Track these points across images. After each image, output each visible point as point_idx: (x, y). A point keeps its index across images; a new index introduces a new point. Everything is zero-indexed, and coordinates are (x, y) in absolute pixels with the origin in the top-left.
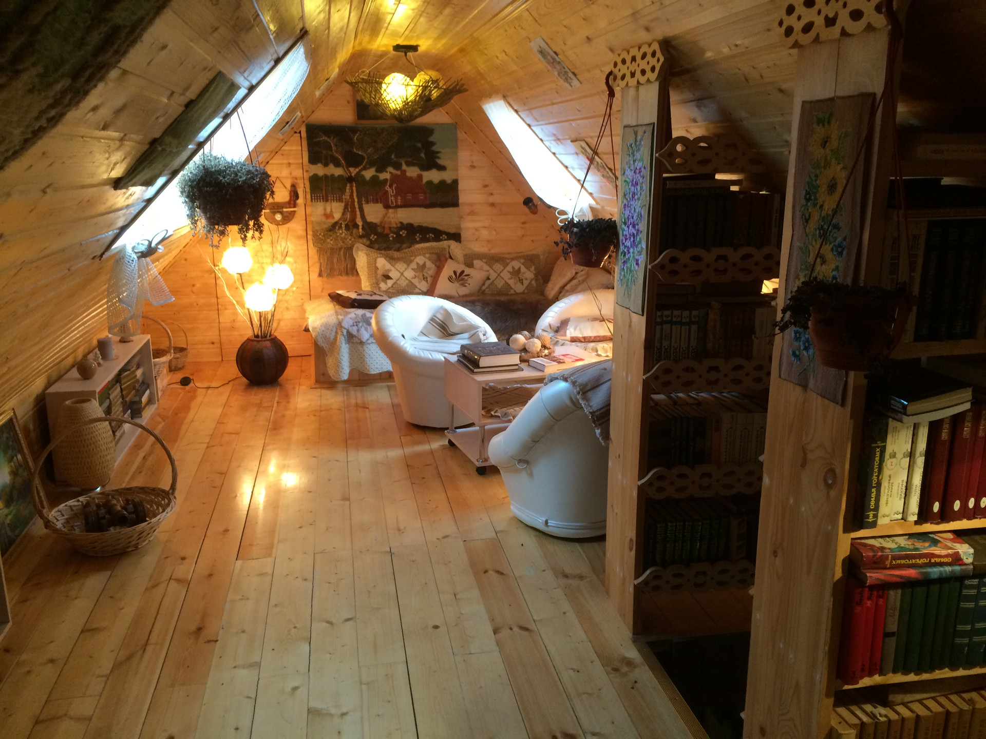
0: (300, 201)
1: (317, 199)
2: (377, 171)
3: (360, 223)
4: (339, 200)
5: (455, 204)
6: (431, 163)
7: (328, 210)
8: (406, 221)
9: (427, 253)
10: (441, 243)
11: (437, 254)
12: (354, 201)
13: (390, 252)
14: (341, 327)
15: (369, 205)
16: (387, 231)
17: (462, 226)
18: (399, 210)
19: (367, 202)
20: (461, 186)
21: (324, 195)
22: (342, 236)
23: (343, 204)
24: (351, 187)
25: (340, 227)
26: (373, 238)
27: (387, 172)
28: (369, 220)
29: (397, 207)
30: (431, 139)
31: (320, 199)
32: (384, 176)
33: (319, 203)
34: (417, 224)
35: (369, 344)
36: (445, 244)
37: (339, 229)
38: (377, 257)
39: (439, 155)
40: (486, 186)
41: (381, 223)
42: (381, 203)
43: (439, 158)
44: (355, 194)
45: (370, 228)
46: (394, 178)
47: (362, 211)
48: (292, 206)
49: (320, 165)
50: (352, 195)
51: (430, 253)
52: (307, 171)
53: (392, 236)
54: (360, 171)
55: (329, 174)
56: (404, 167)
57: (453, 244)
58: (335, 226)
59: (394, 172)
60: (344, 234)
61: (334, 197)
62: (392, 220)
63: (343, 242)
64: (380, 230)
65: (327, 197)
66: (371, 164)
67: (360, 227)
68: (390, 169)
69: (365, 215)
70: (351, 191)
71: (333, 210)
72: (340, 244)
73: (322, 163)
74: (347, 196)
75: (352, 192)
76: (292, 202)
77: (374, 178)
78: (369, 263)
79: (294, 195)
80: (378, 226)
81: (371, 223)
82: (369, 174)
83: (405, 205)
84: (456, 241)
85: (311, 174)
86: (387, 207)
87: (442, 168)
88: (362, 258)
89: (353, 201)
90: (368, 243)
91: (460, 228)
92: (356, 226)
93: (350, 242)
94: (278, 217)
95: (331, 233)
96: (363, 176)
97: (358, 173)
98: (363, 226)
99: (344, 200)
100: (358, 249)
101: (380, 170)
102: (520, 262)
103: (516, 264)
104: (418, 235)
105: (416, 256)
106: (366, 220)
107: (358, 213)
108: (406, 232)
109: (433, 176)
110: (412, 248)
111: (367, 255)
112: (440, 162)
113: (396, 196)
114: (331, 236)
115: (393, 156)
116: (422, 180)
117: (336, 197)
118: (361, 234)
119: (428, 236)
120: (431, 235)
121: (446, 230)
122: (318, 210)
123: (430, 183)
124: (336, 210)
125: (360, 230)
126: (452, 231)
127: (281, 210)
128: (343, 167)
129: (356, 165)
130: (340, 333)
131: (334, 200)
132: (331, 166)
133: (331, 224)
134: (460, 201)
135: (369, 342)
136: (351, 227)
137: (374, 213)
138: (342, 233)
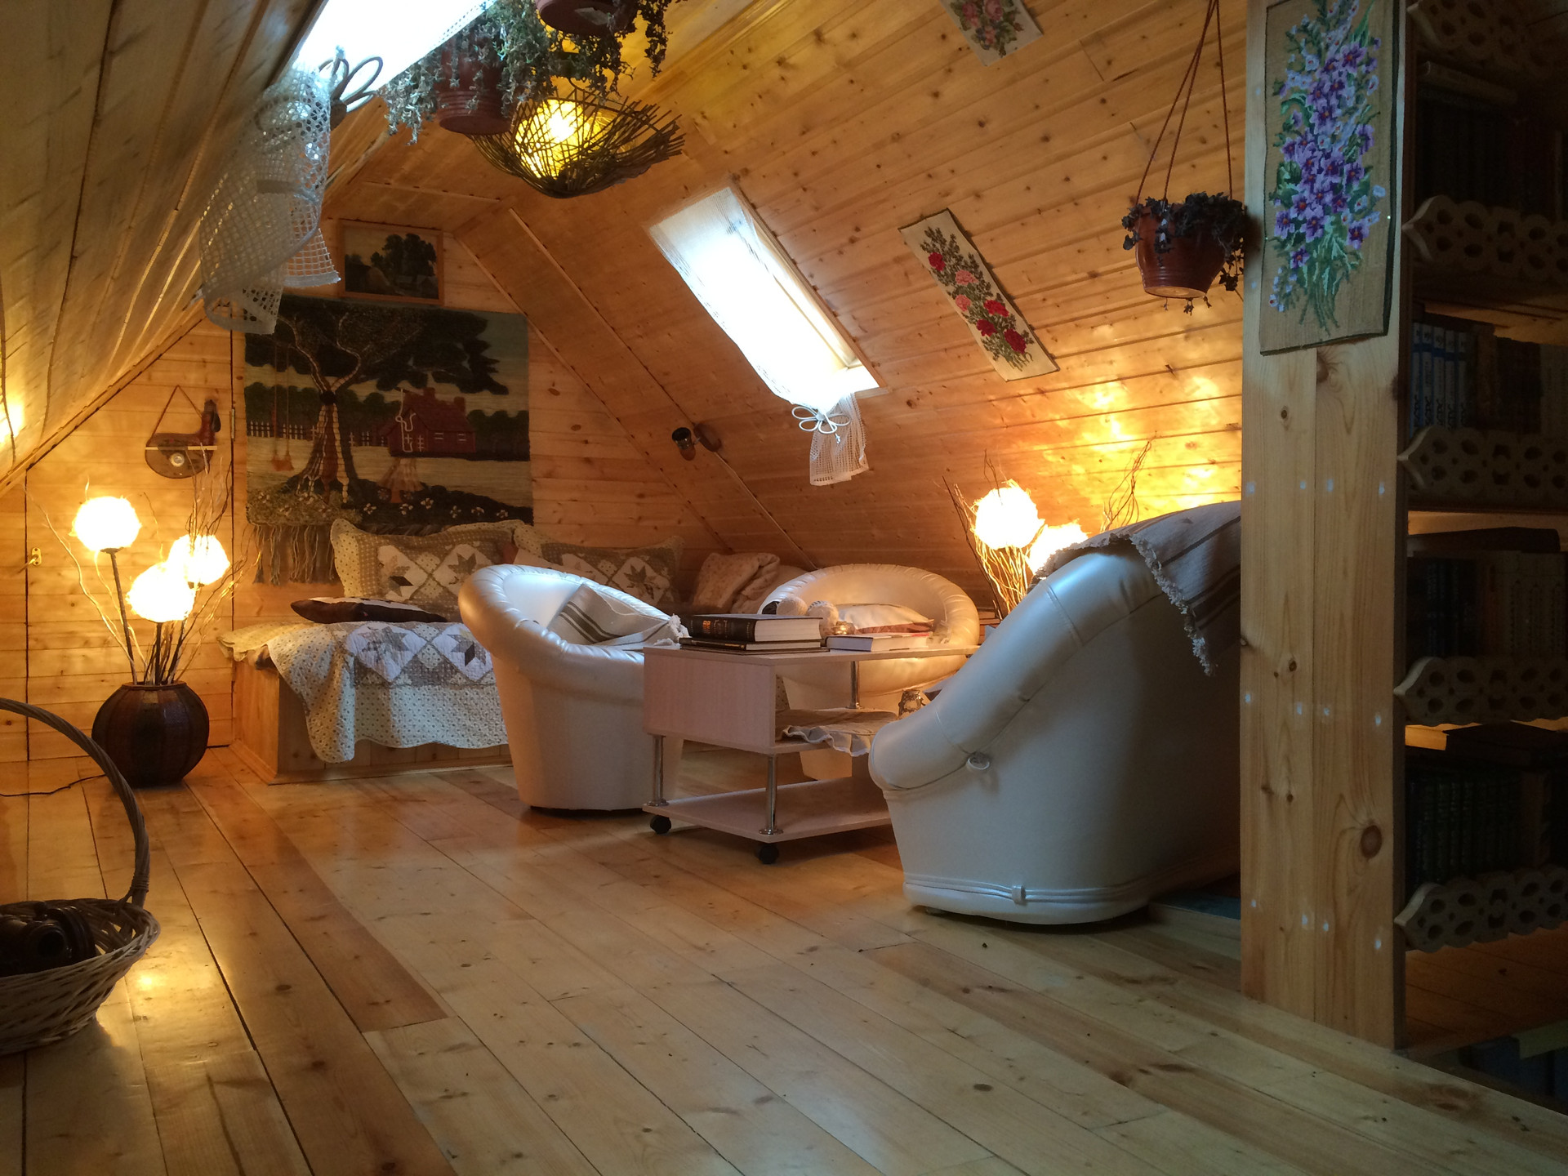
0: (223, 435)
1: (260, 431)
2: (379, 386)
3: (345, 482)
4: (304, 434)
5: (524, 456)
6: (481, 378)
7: (282, 455)
8: (432, 482)
9: (476, 540)
10: (497, 524)
11: (495, 542)
12: (335, 440)
13: (405, 537)
14: (344, 651)
15: (363, 447)
16: (395, 499)
17: (536, 495)
18: (419, 459)
19: (359, 443)
20: (533, 423)
21: (275, 424)
22: (309, 503)
23: (311, 444)
24: (329, 412)
25: (305, 487)
26: (369, 509)
27: (399, 389)
28: (361, 477)
29: (416, 454)
30: (483, 336)
31: (265, 431)
32: (392, 396)
33: (263, 439)
34: (453, 489)
35: (399, 686)
36: (506, 525)
37: (302, 490)
38: (380, 544)
39: (496, 366)
40: (576, 427)
41: (386, 482)
42: (386, 445)
43: (494, 371)
44: (336, 426)
45: (363, 491)
46: (412, 402)
47: (348, 458)
48: (207, 441)
49: (267, 367)
50: (329, 428)
51: (481, 540)
52: (240, 378)
53: (405, 508)
54: (348, 384)
55: (285, 385)
56: (431, 383)
57: (520, 528)
58: (293, 484)
59: (413, 390)
60: (311, 500)
61: (293, 429)
62: (406, 479)
63: (310, 516)
64: (382, 496)
65: (280, 428)
66: (369, 373)
67: (345, 488)
68: (405, 385)
69: (355, 466)
70: (327, 420)
71: (291, 454)
72: (305, 518)
73: (272, 364)
74: (319, 429)
75: (330, 423)
76: (207, 434)
77: (374, 399)
78: (362, 557)
79: (211, 421)
80: (380, 488)
81: (365, 481)
82: (364, 391)
83: (432, 453)
84: (526, 522)
85: (249, 383)
86: (397, 453)
87: (500, 390)
88: (347, 547)
89: (332, 439)
90: (359, 519)
91: (531, 499)
92: (338, 487)
93: (324, 515)
94: (177, 461)
95: (286, 497)
96: (353, 395)
97: (343, 387)
98: (349, 485)
99: (314, 436)
100: (339, 530)
101: (387, 384)
102: (644, 561)
103: (637, 563)
104: (455, 508)
105: (454, 545)
106: (356, 475)
107: (341, 462)
108: (432, 502)
109: (483, 402)
110: (443, 532)
111: (358, 541)
112: (496, 378)
113: (414, 435)
114: (285, 502)
115: (411, 363)
116: (463, 408)
117: (299, 429)
118: (345, 501)
119: (473, 511)
120: (478, 508)
121: (506, 502)
122: (261, 452)
123: (478, 414)
124: (298, 454)
125: (345, 494)
126: (518, 504)
127: (183, 449)
128: (314, 374)
129: (339, 374)
130: (340, 664)
131: (293, 434)
132: (291, 370)
133: (286, 480)
134: (532, 451)
135: (400, 682)
136: (327, 488)
137: (371, 462)
138: (310, 497)
